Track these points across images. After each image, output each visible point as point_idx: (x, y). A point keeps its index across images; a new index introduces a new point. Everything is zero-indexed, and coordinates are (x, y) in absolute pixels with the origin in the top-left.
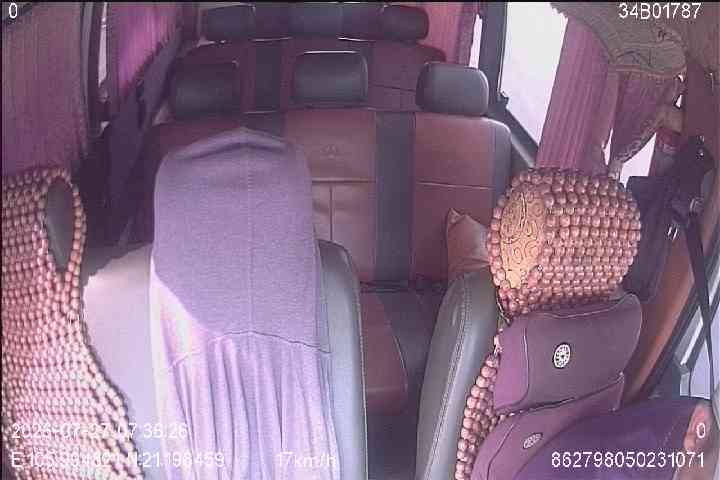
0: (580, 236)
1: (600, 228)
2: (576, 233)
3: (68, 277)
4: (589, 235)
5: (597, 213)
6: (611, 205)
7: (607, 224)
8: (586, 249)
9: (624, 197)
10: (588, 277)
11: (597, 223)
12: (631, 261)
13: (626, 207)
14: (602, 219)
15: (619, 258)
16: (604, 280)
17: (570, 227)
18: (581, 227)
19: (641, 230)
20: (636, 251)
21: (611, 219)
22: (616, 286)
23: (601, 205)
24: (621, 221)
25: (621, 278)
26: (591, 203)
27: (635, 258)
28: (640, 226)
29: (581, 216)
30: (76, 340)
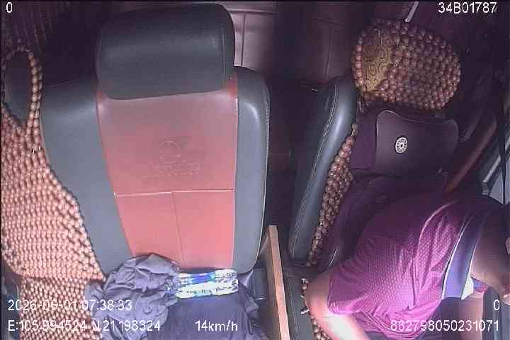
0: (417, 67)
1: (432, 65)
2: (414, 64)
3: (30, 124)
4: (423, 67)
5: (430, 55)
6: (440, 54)
7: (437, 64)
8: (421, 76)
9: (449, 51)
10: (420, 96)
11: (430, 61)
12: (452, 94)
13: (450, 58)
14: (433, 60)
15: (444, 90)
16: (432, 102)
17: (411, 59)
18: (418, 61)
19: (460, 77)
20: (455, 89)
21: (440, 62)
22: (440, 108)
23: (433, 51)
24: (447, 65)
25: (444, 104)
26: (426, 47)
27: (455, 93)
28: (459, 74)
29: (418, 54)
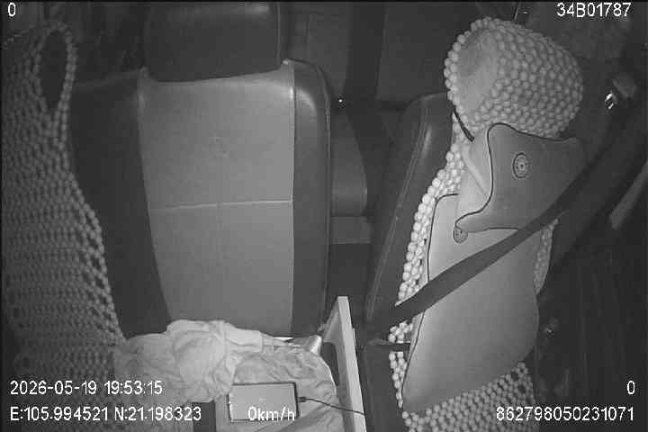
3: (57, 114)
25: (563, 128)
28: (582, 89)
30: (63, 169)
